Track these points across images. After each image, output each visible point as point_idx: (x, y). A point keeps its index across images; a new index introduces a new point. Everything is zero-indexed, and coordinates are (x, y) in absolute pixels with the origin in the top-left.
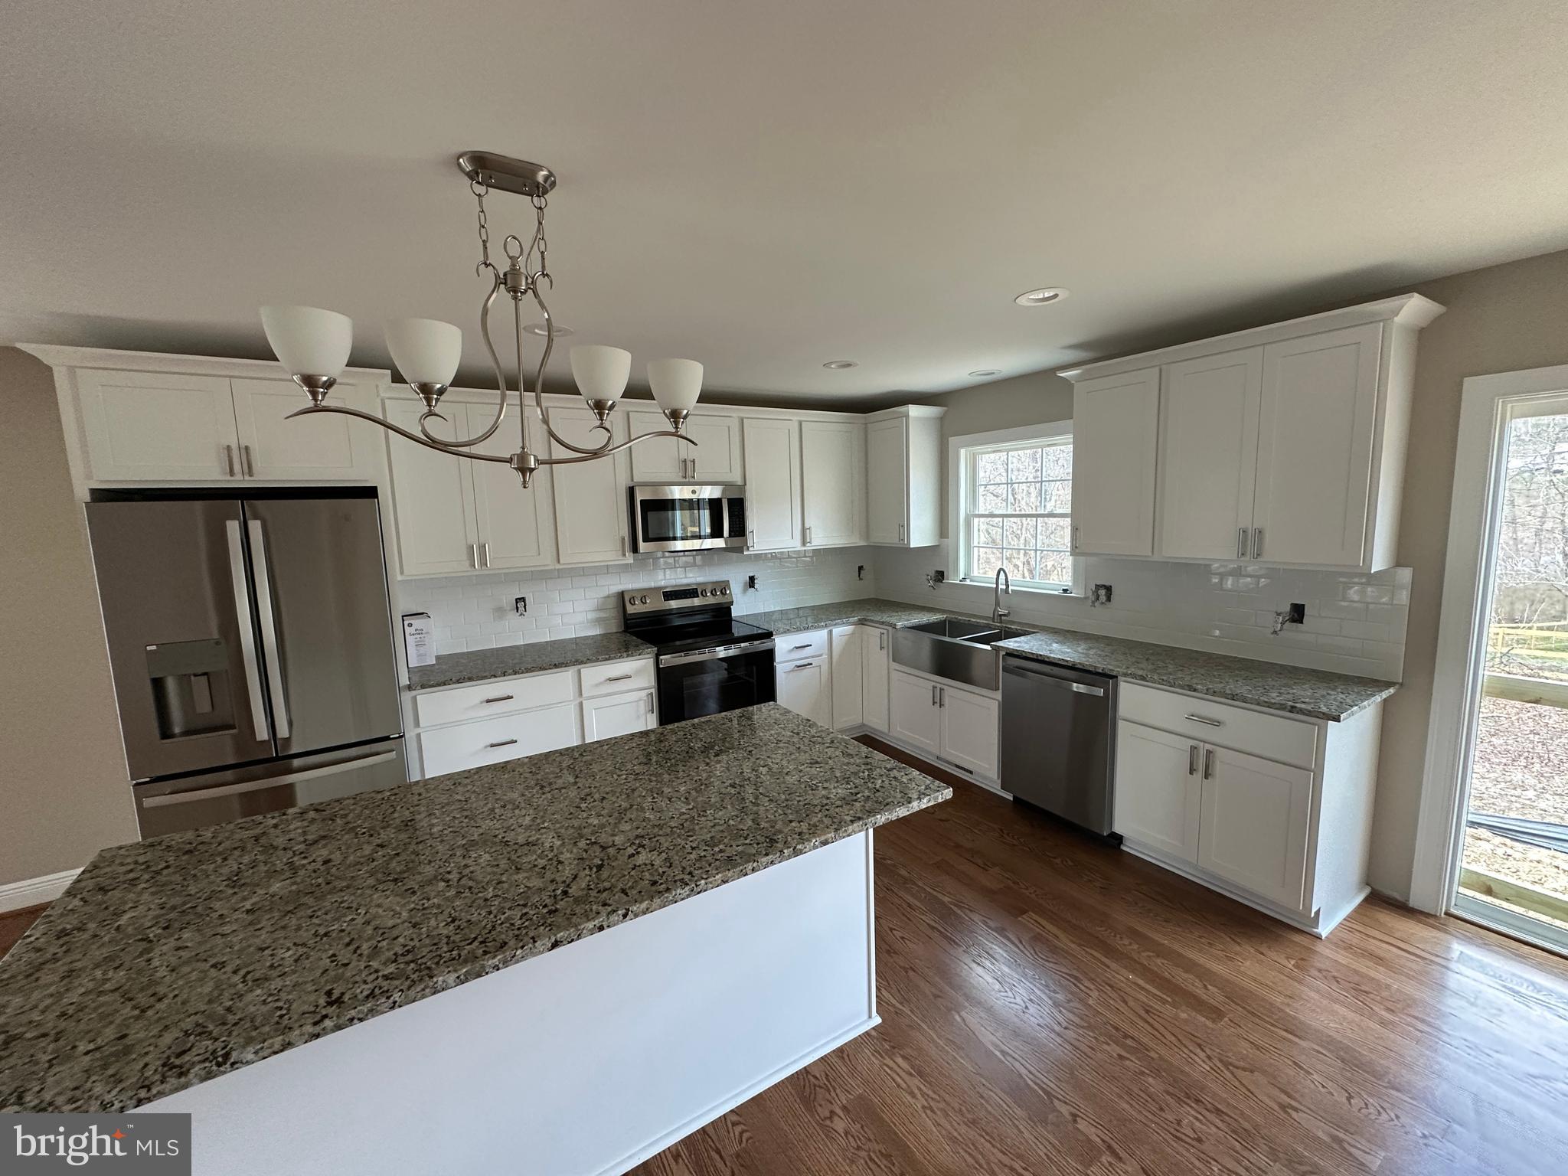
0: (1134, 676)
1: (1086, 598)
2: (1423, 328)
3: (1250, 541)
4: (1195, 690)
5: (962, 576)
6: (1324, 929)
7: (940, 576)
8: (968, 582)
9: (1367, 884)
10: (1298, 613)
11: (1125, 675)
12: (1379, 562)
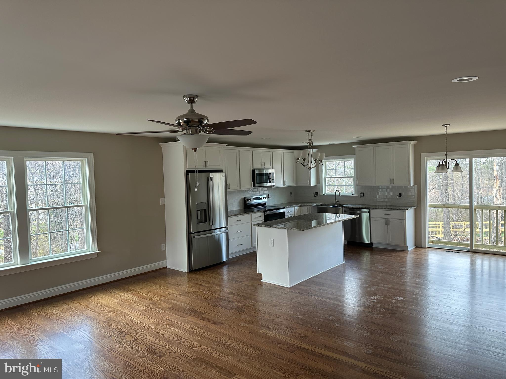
0: (374, 208)
1: (358, 196)
2: (415, 145)
3: (392, 181)
4: (385, 209)
5: (324, 194)
6: (409, 250)
7: (317, 194)
8: (326, 195)
9: (415, 246)
10: (400, 195)
11: (372, 208)
12: (412, 184)
